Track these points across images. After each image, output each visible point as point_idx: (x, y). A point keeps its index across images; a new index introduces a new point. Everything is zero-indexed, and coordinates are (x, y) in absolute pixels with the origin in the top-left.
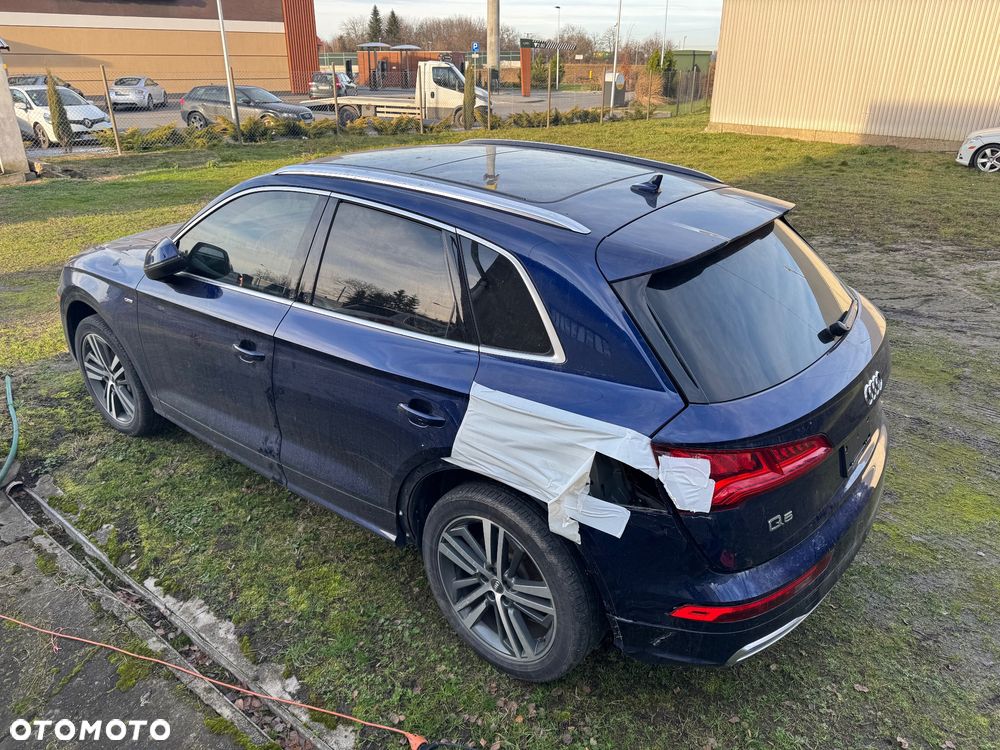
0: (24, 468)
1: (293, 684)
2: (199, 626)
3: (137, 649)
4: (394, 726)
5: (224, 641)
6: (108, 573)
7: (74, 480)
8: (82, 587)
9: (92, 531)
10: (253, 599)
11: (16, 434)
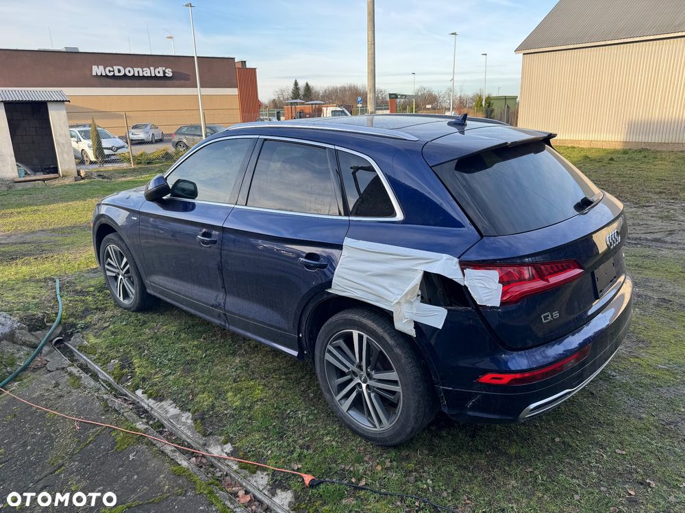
0: (64, 329)
1: (228, 448)
2: (169, 415)
3: (129, 428)
4: (294, 470)
5: (184, 424)
6: (113, 389)
7: (95, 336)
8: (96, 394)
9: (104, 364)
10: (205, 400)
11: (60, 310)
